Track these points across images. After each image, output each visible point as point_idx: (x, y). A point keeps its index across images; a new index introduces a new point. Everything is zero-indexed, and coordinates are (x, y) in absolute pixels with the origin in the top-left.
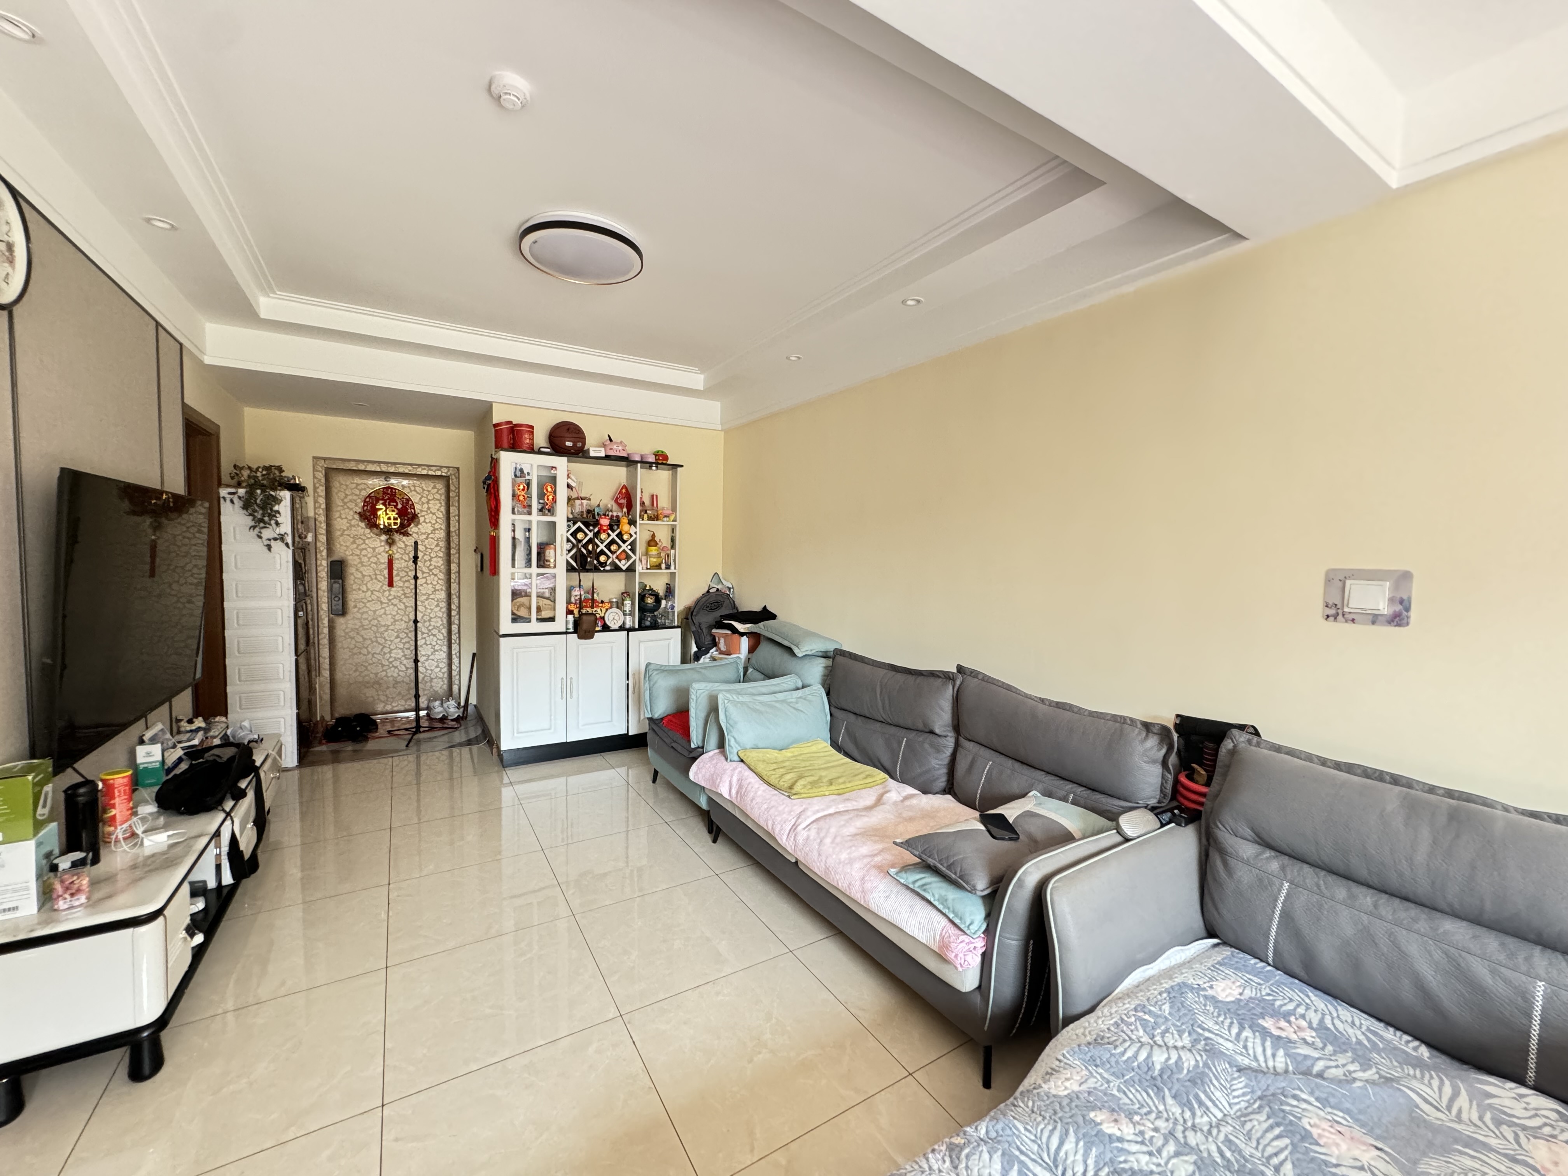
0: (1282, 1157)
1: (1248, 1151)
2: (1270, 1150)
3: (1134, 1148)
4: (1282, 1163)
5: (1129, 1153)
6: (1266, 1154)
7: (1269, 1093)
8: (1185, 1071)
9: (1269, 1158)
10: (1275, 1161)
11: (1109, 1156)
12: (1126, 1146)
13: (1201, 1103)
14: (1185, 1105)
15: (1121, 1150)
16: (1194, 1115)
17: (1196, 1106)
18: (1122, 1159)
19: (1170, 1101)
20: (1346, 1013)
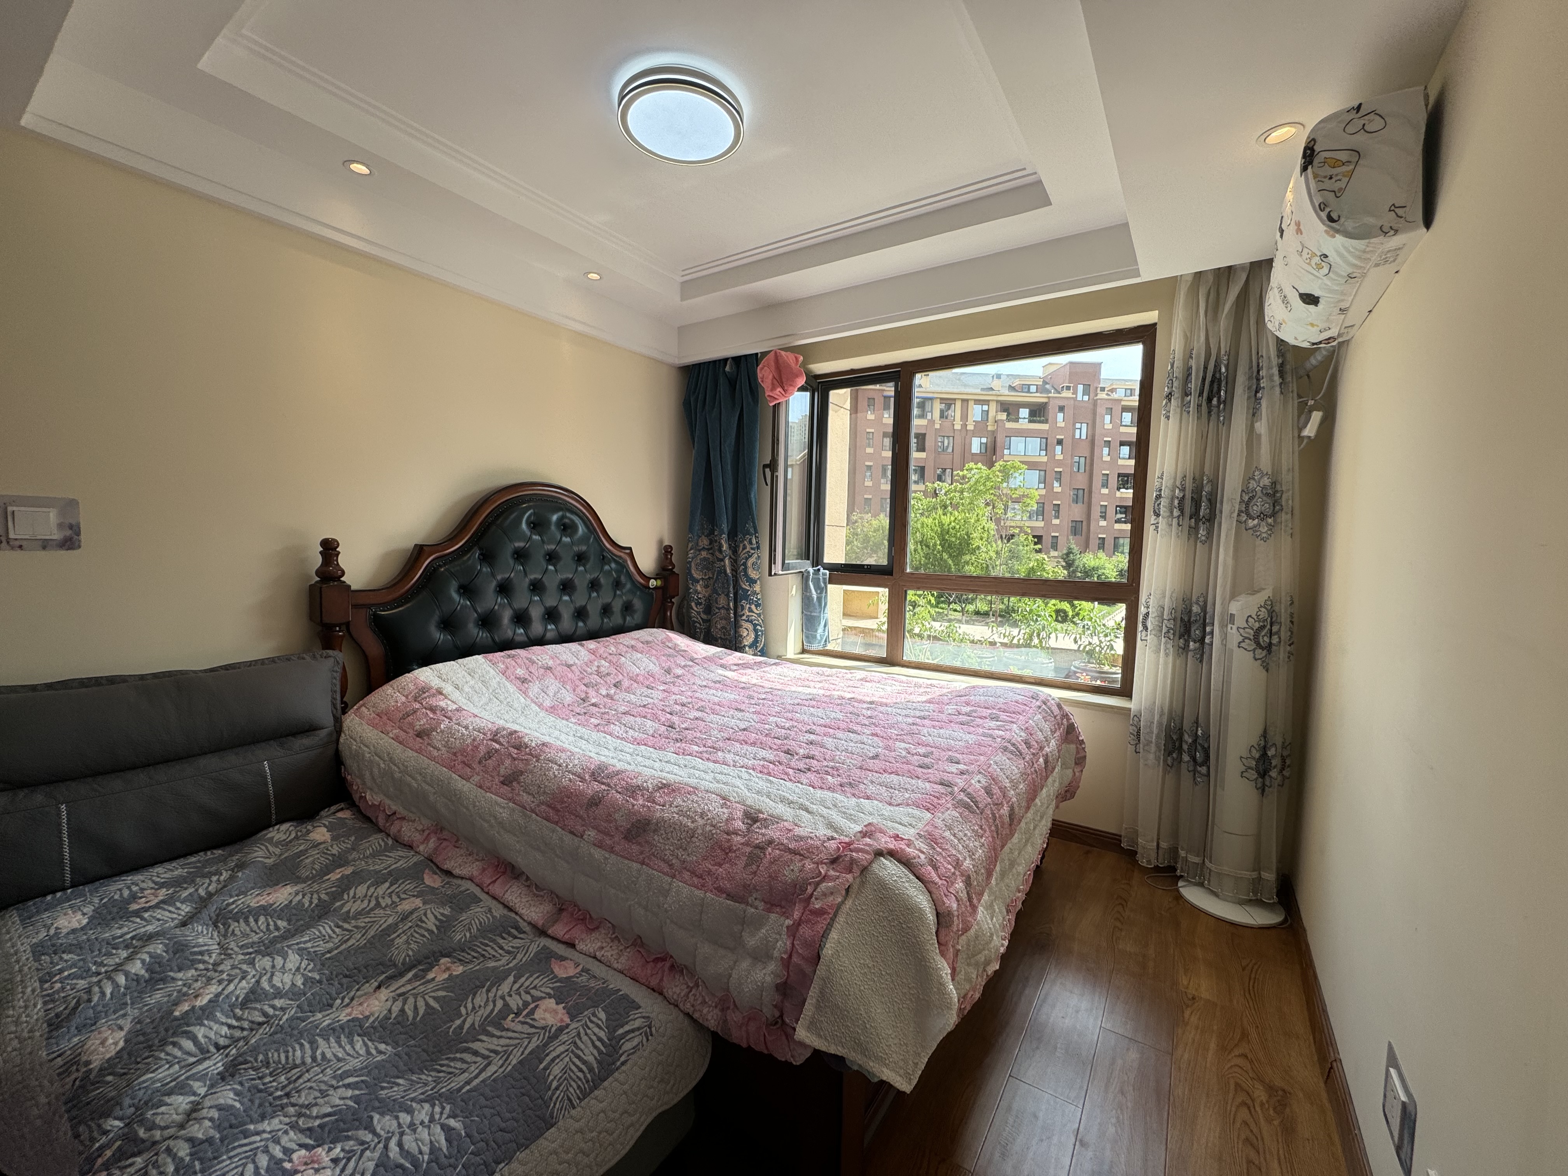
0: (272, 923)
1: (255, 938)
2: (263, 927)
3: (231, 987)
4: (276, 925)
5: (232, 992)
6: (265, 930)
7: (214, 917)
8: (164, 954)
9: (268, 929)
10: (272, 928)
11: (226, 1007)
12: (226, 992)
13: (201, 953)
14: (192, 965)
15: (227, 996)
16: (204, 962)
17: (200, 957)
18: (234, 999)
19: (180, 975)
20: (159, 869)
